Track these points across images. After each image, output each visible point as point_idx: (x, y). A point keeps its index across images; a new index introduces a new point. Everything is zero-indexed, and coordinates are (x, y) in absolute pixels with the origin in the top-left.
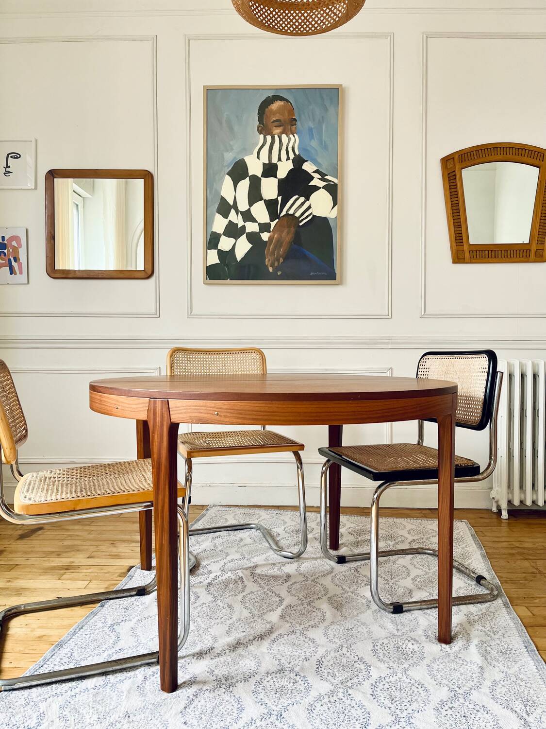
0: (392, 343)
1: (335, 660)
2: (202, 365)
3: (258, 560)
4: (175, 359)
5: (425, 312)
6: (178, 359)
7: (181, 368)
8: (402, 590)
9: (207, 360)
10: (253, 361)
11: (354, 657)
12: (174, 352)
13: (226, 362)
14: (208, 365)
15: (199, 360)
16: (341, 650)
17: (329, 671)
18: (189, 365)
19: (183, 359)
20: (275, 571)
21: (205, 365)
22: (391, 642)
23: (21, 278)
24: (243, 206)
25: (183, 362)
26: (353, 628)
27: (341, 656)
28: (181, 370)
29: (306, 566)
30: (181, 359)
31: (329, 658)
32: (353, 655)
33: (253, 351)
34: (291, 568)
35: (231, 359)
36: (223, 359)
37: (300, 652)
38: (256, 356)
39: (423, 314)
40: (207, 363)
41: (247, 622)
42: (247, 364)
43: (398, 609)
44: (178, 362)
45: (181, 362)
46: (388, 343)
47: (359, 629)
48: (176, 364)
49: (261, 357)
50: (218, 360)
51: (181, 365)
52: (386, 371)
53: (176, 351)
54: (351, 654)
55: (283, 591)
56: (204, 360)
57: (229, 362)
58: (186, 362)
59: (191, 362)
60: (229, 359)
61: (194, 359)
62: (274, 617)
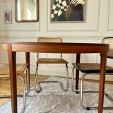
3: (56, 90)
20: (59, 94)
23: (10, 22)
24: (60, 2)
29: (67, 93)
33: (59, 38)
34: (63, 94)
41: (46, 107)
43: (88, 109)
53: (39, 38)
55: (59, 99)
62: (53, 107)
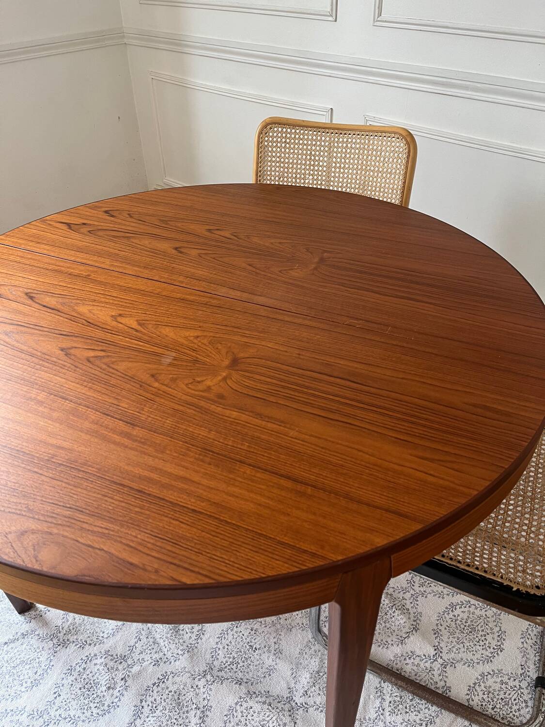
1: (182, 687)
2: (309, 152)
4: (266, 139)
6: (271, 139)
7: (274, 154)
8: (402, 622)
9: (318, 143)
10: (392, 154)
12: (265, 127)
13: (348, 151)
14: (317, 153)
15: (305, 142)
16: (199, 680)
17: (158, 699)
18: (287, 150)
19: (279, 140)
21: (313, 153)
22: (262, 714)
25: (279, 145)
26: (259, 649)
28: (274, 159)
30: (275, 139)
36: (345, 145)
37: (166, 645)
40: (318, 148)
42: (382, 159)
44: (271, 144)
45: (274, 144)
47: (265, 656)
50: (336, 144)
51: (274, 149)
53: (270, 125)
56: (314, 143)
57: (353, 151)
58: (283, 145)
59: (292, 146)
60: (353, 146)
61: (297, 141)
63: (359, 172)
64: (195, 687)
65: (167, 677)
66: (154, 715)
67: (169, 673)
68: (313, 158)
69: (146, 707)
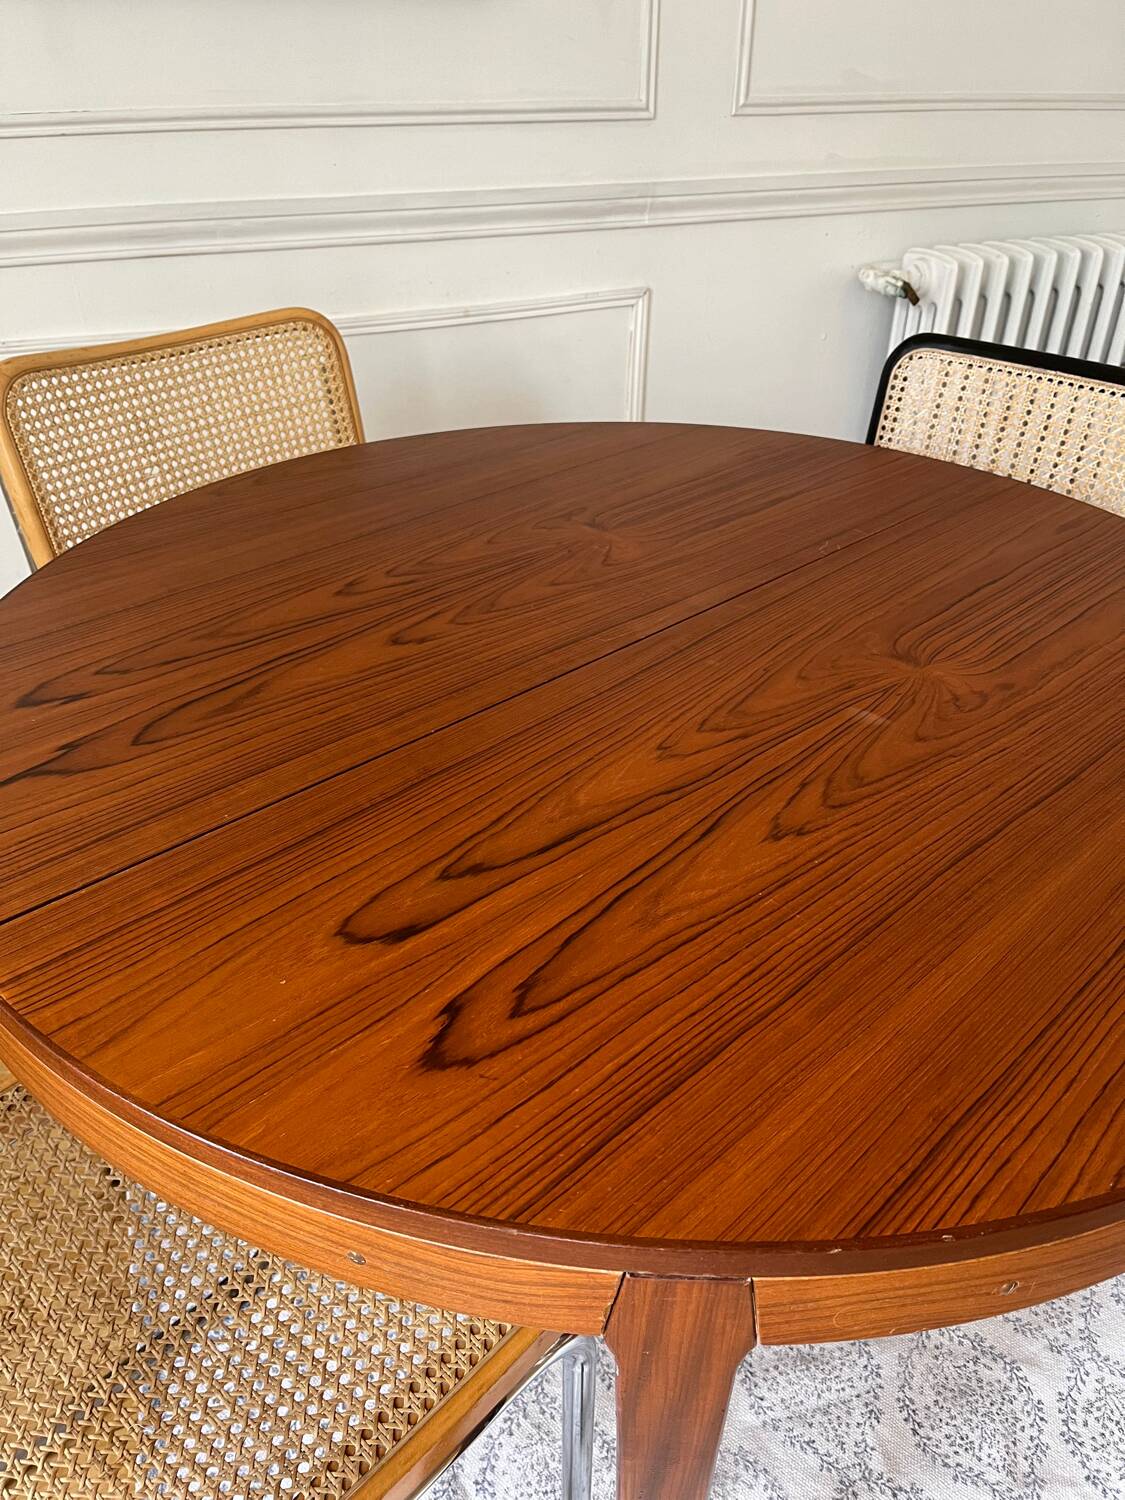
0: (654, 209)
1: (931, 1377)
4: (24, 415)
5: (747, 95)
6: (33, 413)
7: (56, 447)
10: (304, 363)
11: (961, 1343)
13: (212, 385)
17: (947, 1430)
19: (54, 409)
25: (59, 421)
27: (936, 1358)
28: (60, 459)
30: (43, 411)
31: (916, 1382)
32: (956, 1339)
33: (300, 325)
35: (227, 368)
36: (199, 375)
37: (839, 1387)
38: (314, 346)
39: (742, 102)
42: (288, 378)
44: (38, 425)
45: (49, 424)
46: (640, 210)
48: (32, 439)
49: (332, 346)
50: (180, 380)
51: (53, 436)
52: (633, 302)
53: (18, 378)
54: (951, 1339)
58: (68, 419)
60: (217, 371)
63: (251, 421)
64: (937, 1352)
65: (908, 1403)
66: (976, 1446)
67: (901, 1395)
68: (143, 425)
69: (958, 1459)
